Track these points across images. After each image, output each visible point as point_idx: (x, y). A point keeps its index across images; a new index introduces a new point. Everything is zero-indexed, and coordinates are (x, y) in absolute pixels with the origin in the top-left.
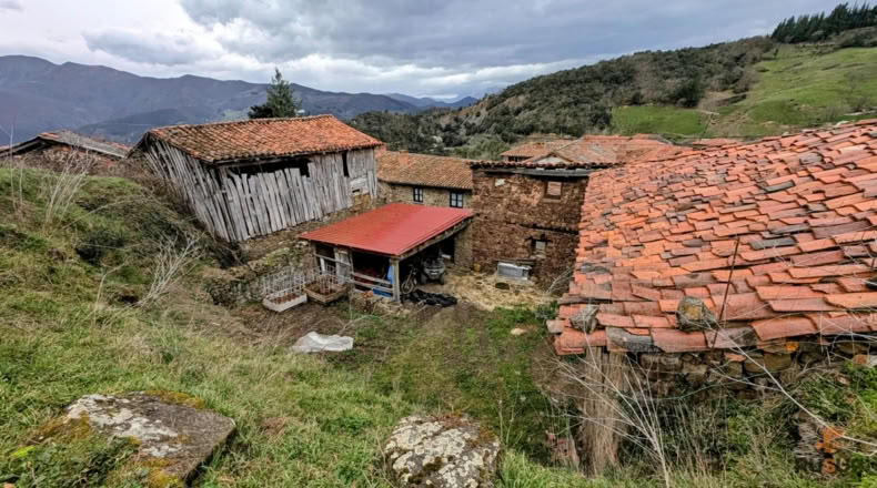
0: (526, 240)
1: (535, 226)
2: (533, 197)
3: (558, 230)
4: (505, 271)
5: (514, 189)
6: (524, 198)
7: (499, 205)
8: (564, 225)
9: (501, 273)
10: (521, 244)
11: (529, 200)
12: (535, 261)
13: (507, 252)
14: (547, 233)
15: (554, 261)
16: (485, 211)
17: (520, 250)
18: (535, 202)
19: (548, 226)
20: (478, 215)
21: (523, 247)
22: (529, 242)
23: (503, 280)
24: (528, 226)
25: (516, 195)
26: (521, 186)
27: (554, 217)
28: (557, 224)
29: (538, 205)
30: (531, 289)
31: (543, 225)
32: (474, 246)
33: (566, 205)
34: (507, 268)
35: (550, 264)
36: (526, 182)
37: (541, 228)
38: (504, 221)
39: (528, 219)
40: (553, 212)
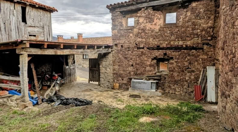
0: (153, 59)
1: (158, 48)
2: (155, 24)
3: (178, 48)
4: (137, 85)
5: (141, 20)
6: (149, 26)
7: (131, 35)
8: (181, 43)
9: (134, 88)
10: (149, 63)
11: (153, 27)
12: (160, 76)
13: (139, 72)
14: (168, 52)
15: (175, 74)
16: (121, 41)
17: (148, 68)
18: (157, 28)
19: (169, 46)
20: (116, 45)
21: (151, 66)
22: (155, 61)
23: (136, 93)
24: (153, 49)
25: (143, 25)
26: (146, 17)
27: (173, 38)
28: (176, 43)
29: (160, 30)
30: (158, 98)
31: (165, 45)
32: (114, 70)
33: (182, 27)
34: (139, 83)
35: (172, 76)
36: (149, 14)
37: (163, 49)
38: (135, 47)
39: (154, 42)
40: (172, 34)
